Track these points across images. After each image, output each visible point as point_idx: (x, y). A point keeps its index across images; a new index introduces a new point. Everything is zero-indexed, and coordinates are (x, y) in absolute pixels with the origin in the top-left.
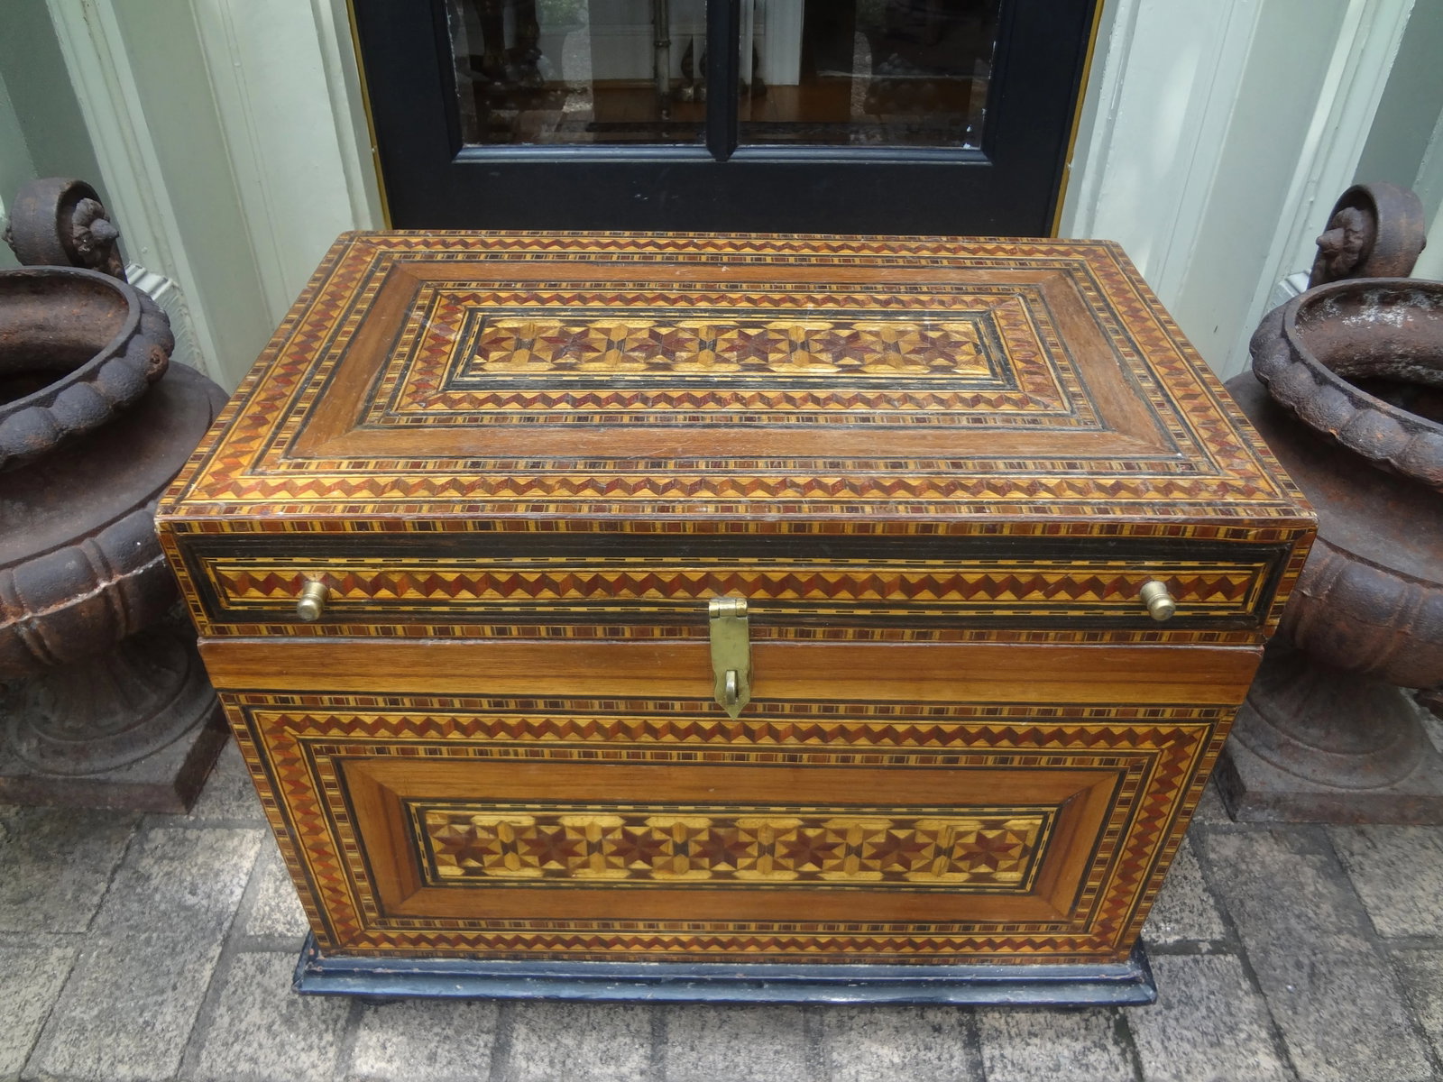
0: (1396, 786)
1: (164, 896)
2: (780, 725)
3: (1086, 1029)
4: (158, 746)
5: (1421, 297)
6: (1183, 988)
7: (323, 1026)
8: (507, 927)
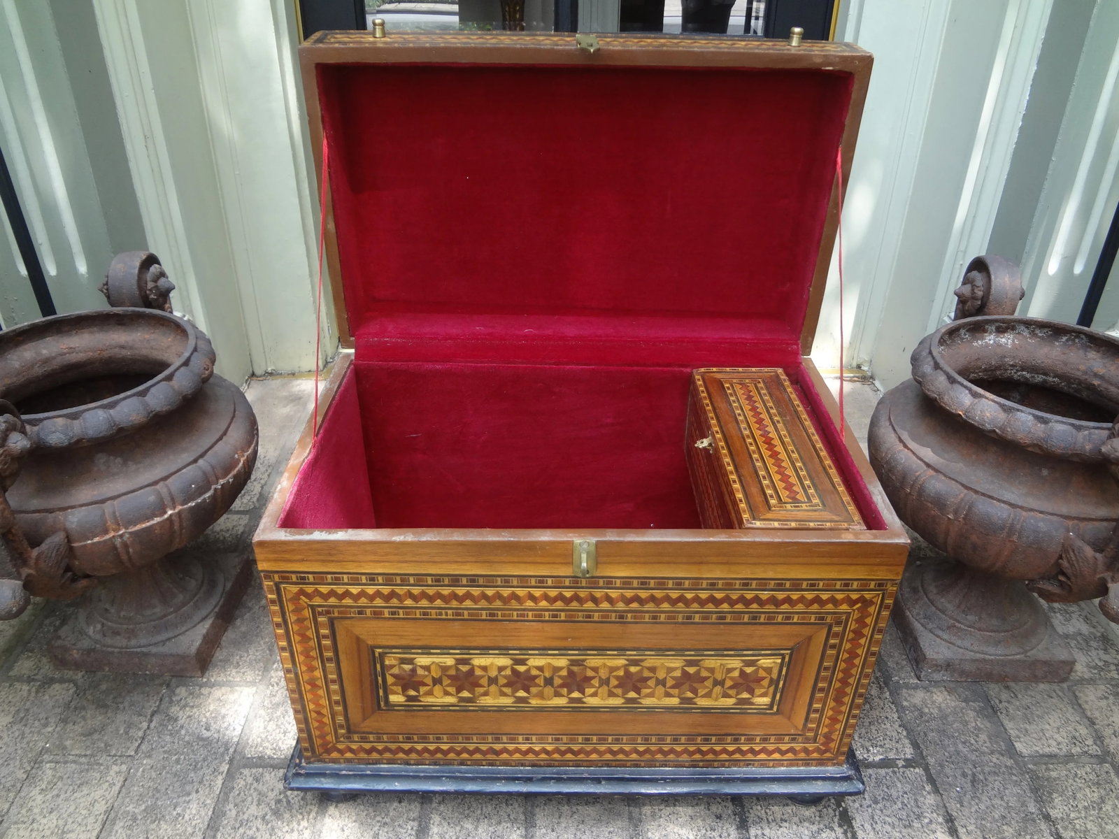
0: (1028, 654)
1: (187, 731)
2: (614, 594)
3: (820, 817)
4: (184, 629)
5: (1022, 327)
6: (886, 790)
7: (300, 817)
8: (431, 740)
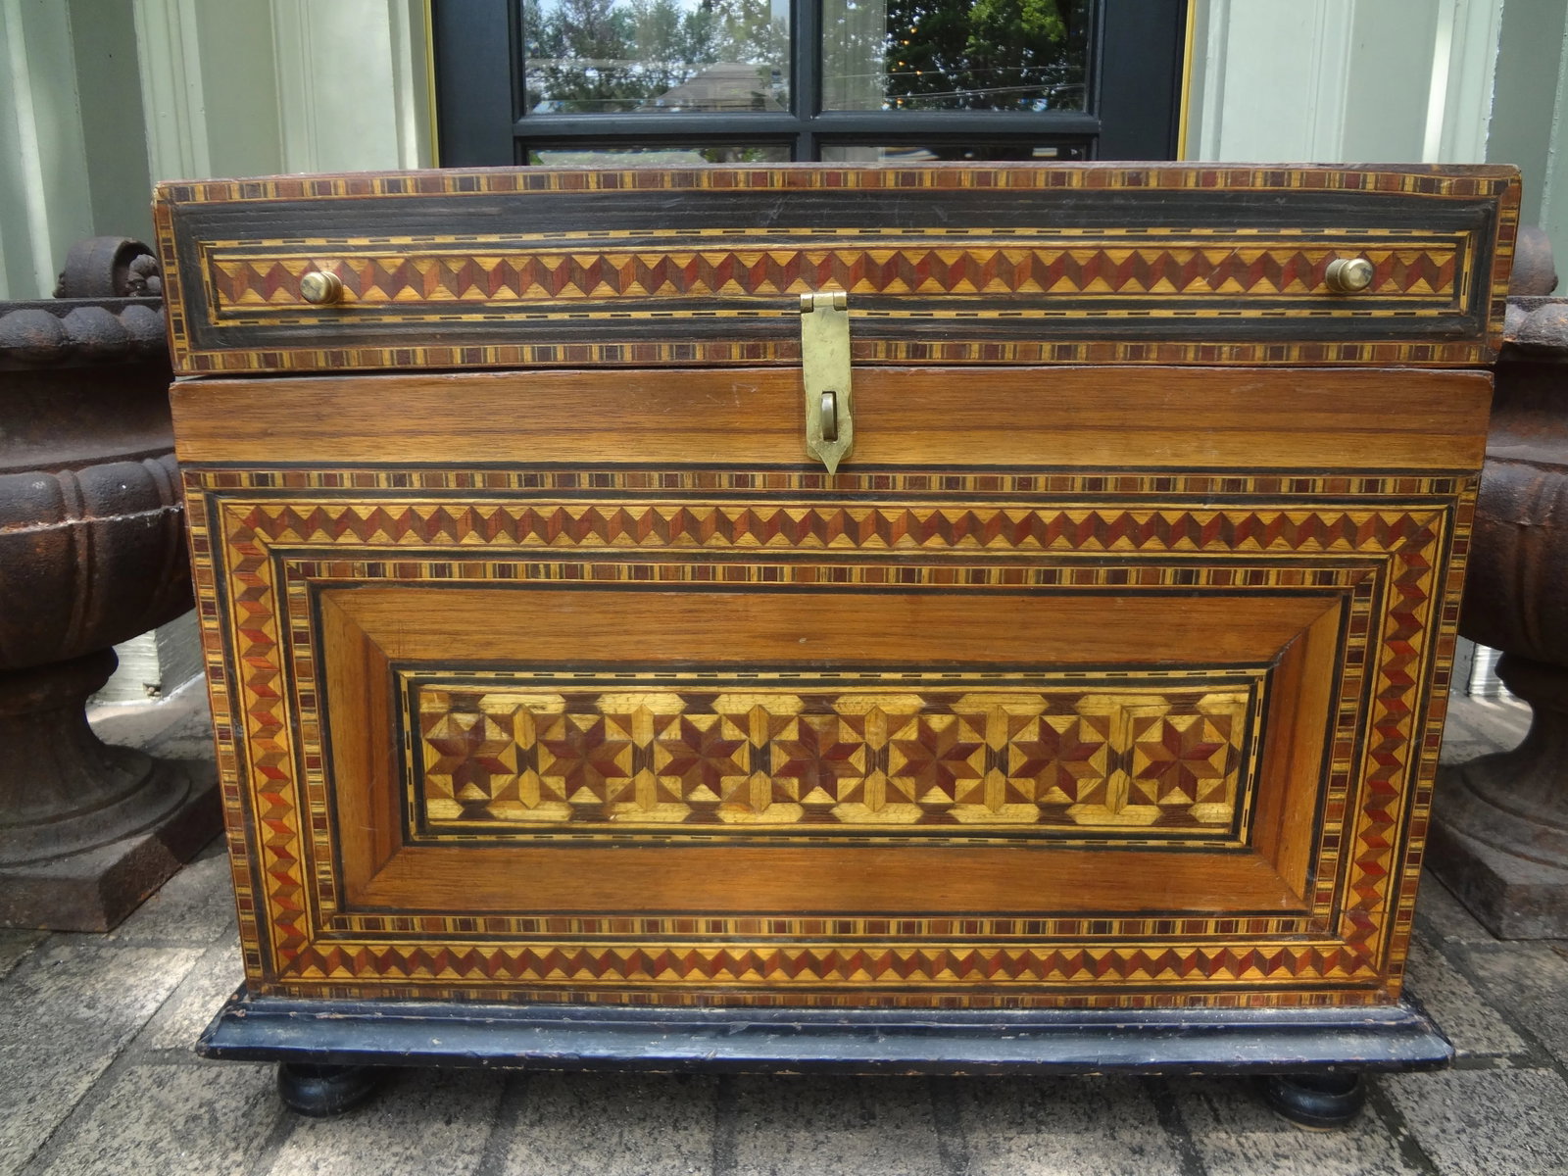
1: (49, 1010)
2: (893, 512)
7: (231, 1145)
8: (514, 932)
